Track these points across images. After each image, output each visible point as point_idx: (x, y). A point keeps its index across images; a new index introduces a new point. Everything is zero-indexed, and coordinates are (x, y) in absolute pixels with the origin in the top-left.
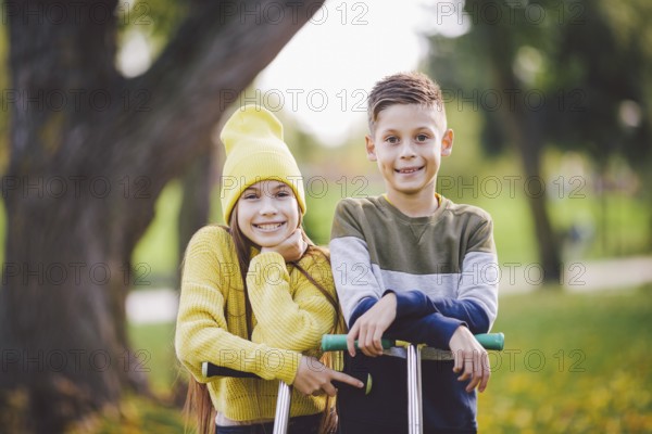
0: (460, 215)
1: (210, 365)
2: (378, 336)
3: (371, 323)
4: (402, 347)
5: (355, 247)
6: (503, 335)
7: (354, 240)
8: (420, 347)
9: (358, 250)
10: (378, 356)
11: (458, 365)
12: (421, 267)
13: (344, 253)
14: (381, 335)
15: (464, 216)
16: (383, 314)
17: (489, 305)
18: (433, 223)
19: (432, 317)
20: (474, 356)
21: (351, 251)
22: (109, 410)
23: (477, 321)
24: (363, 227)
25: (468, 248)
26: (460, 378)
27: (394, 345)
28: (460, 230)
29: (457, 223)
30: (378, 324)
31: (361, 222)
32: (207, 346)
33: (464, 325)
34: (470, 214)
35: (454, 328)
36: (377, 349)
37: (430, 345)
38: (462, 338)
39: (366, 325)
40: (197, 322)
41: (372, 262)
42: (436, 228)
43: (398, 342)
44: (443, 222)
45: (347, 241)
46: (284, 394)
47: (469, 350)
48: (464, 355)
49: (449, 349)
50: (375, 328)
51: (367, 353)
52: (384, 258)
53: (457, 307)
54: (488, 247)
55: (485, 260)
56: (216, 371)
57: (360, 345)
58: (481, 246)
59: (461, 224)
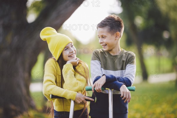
0: (126, 54)
1: (52, 95)
2: (100, 87)
3: (99, 83)
4: (108, 90)
5: (97, 63)
6: (135, 87)
7: (97, 61)
8: (112, 90)
9: (98, 64)
10: (100, 92)
11: (122, 95)
12: (115, 69)
13: (94, 64)
14: (101, 86)
15: (128, 54)
16: (102, 81)
17: (132, 79)
18: (119, 57)
19: (116, 82)
20: (126, 93)
21: (96, 64)
22: (25, 114)
23: (128, 83)
24: (100, 58)
25: (128, 63)
26: (123, 99)
27: (105, 89)
28: (126, 58)
29: (126, 56)
30: (101, 84)
31: (100, 57)
32: (51, 90)
33: (124, 84)
34: (129, 54)
35: (122, 85)
36: (100, 91)
37: (115, 90)
38: (123, 88)
39: (97, 84)
40: (48, 83)
41: (101, 67)
42: (120, 58)
43: (106, 89)
44: (122, 56)
45: (95, 61)
46: (72, 103)
47: (125, 91)
48: (124, 93)
49: (120, 91)
50: (100, 85)
51: (97, 91)
52: (105, 66)
53: (123, 79)
54: (133, 63)
55: (132, 67)
56: (54, 97)
57: (96, 89)
58: (131, 63)
59: (127, 57)
